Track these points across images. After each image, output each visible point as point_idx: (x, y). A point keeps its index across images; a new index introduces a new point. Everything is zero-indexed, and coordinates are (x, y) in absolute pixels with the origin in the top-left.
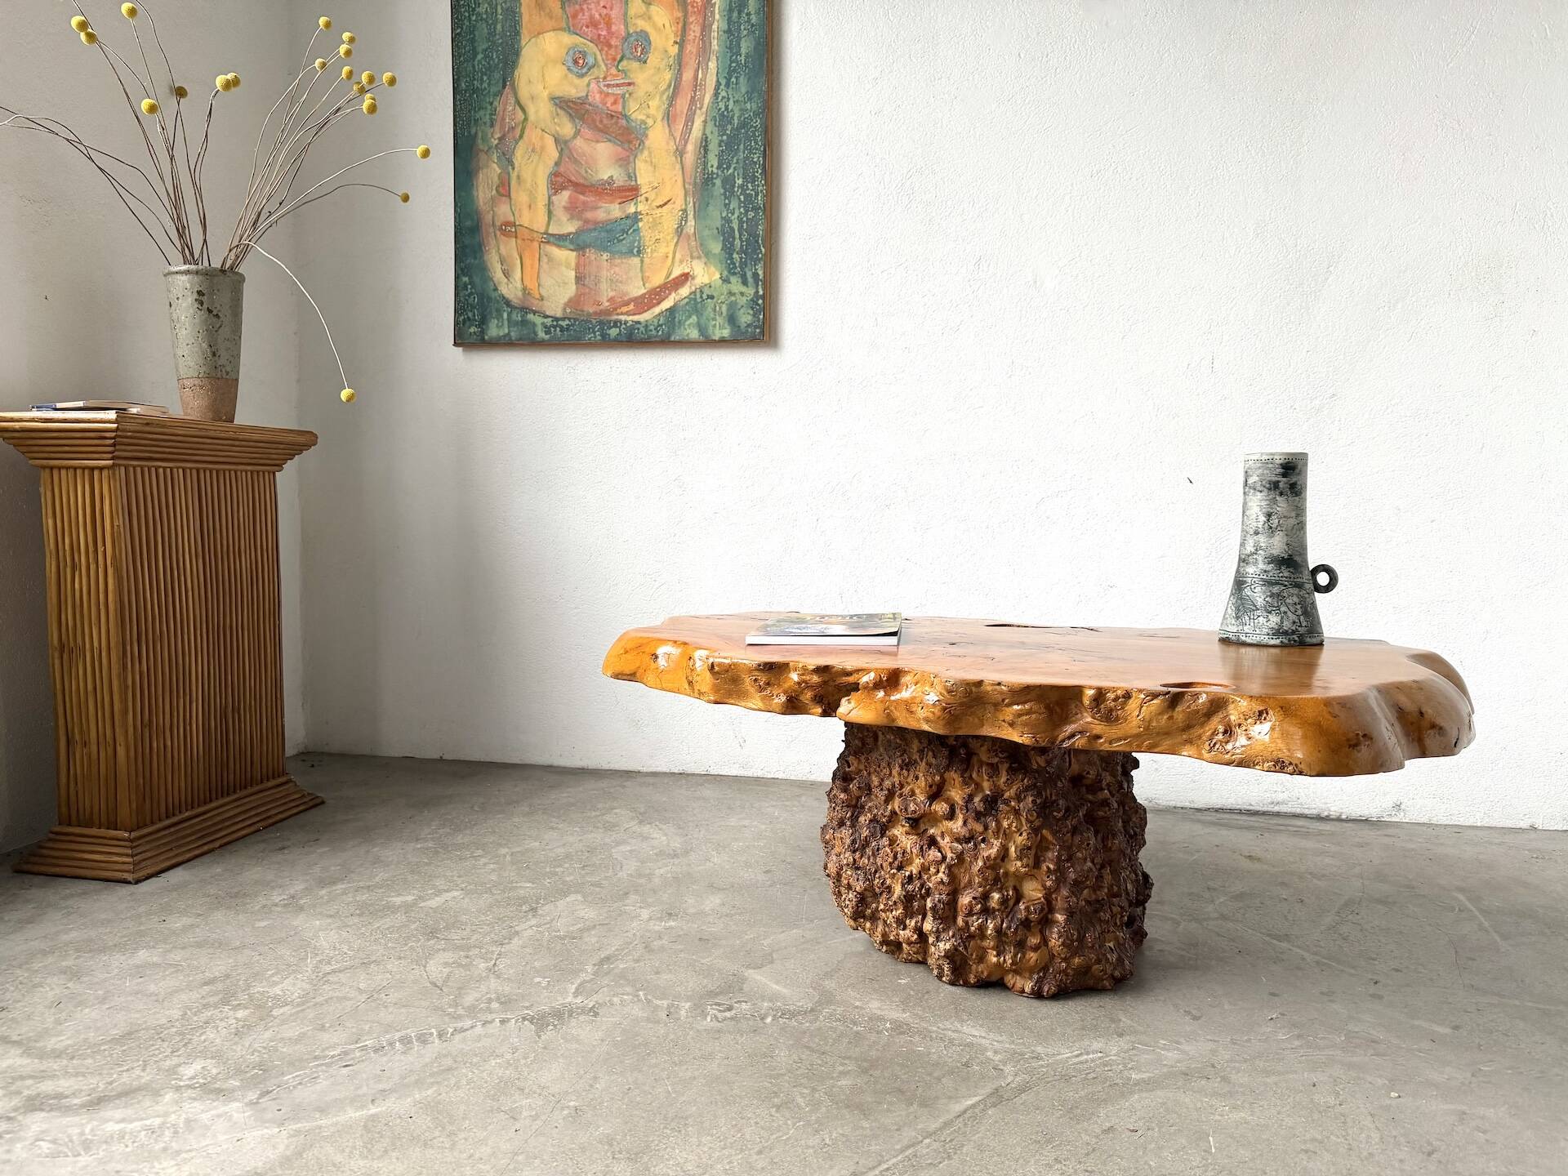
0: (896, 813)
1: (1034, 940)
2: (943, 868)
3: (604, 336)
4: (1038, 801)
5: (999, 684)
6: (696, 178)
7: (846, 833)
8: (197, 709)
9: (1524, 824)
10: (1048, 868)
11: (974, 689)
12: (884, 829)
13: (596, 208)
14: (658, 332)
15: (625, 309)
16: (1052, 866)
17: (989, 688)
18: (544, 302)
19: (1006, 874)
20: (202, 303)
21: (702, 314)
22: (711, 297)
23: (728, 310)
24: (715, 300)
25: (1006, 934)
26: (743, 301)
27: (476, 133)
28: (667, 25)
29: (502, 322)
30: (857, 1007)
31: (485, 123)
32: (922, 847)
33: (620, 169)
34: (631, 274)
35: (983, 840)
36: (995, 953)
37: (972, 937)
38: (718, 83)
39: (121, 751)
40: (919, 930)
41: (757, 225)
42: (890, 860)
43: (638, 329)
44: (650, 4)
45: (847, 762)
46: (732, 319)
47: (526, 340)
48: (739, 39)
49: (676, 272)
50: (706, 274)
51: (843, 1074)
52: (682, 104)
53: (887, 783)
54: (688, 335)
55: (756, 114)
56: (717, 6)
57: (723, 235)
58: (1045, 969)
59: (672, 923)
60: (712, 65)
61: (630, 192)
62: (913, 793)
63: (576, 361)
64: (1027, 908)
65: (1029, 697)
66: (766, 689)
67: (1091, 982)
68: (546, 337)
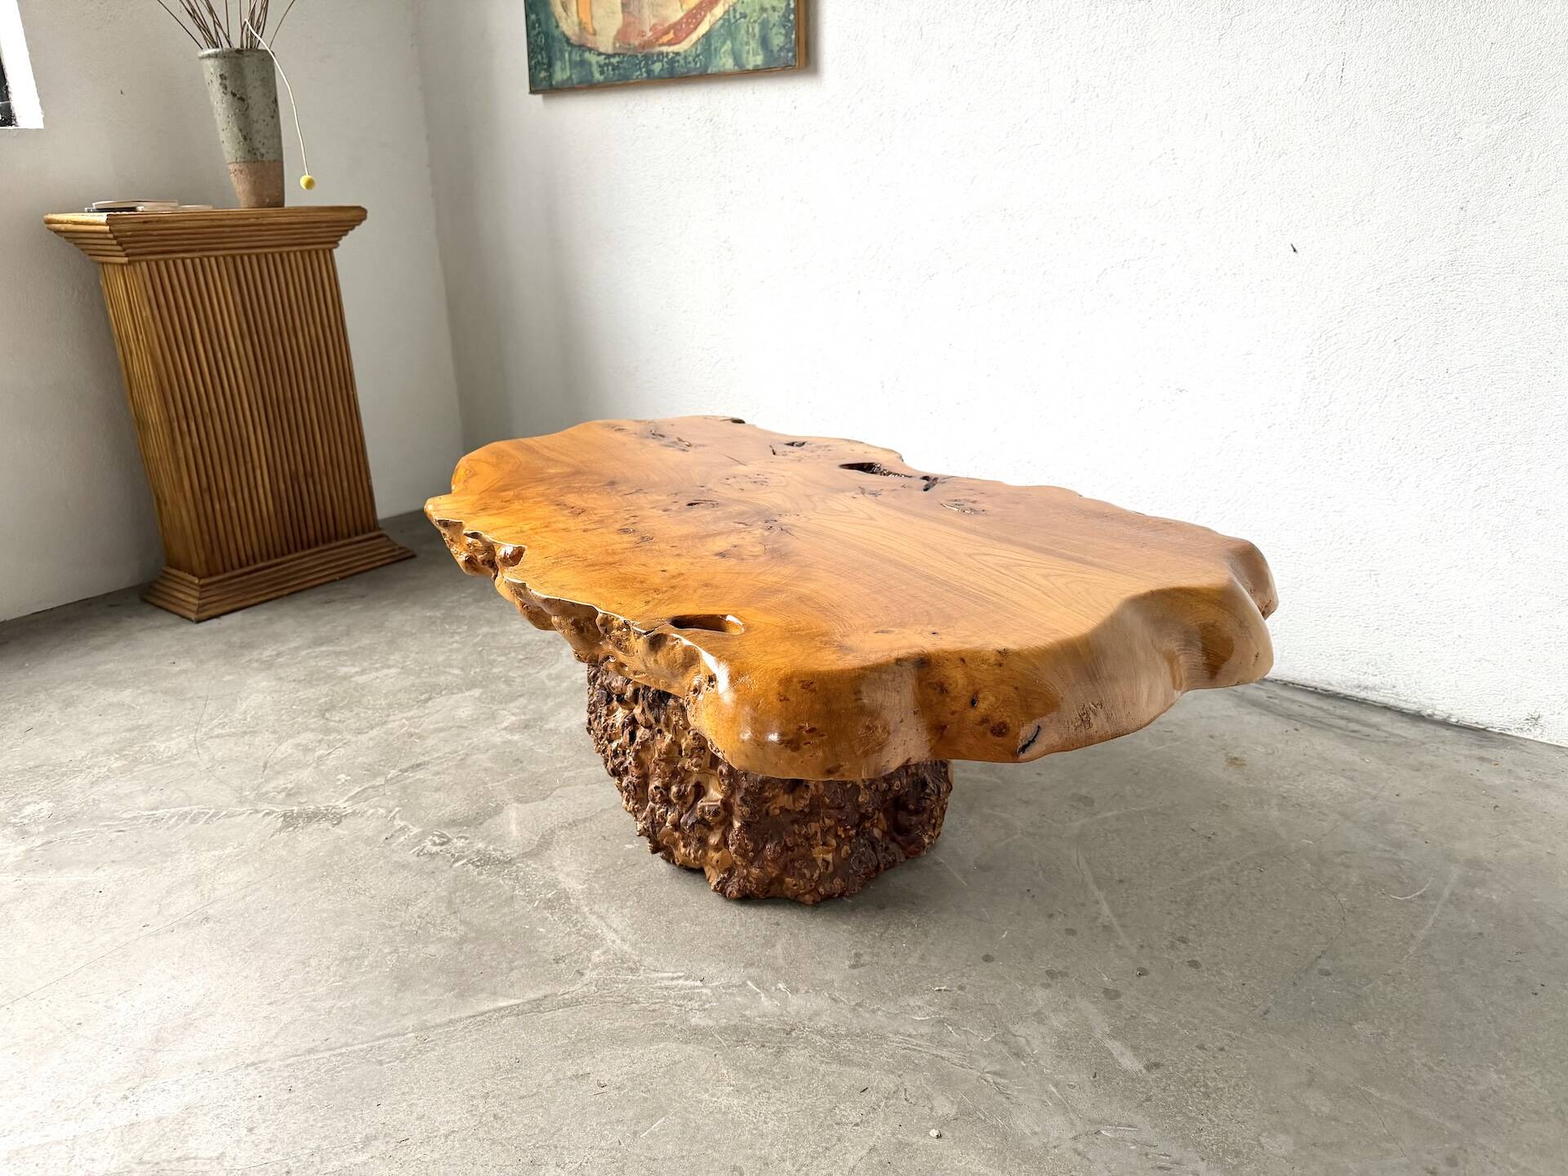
1: (717, 842)
2: (633, 751)
3: (649, 72)
14: (696, 64)
15: (666, 39)
16: (724, 771)
18: (597, 37)
19: (682, 769)
21: (736, 39)
22: (744, 16)
23: (761, 30)
24: (748, 19)
26: (775, 17)
29: (565, 64)
30: (550, 868)
35: (661, 733)
36: (682, 844)
43: (678, 62)
46: (764, 42)
47: (585, 85)
51: (440, 940)
54: (724, 64)
58: (727, 871)
59: (516, 737)
63: (633, 103)
64: (705, 810)
67: (786, 895)
68: (601, 78)
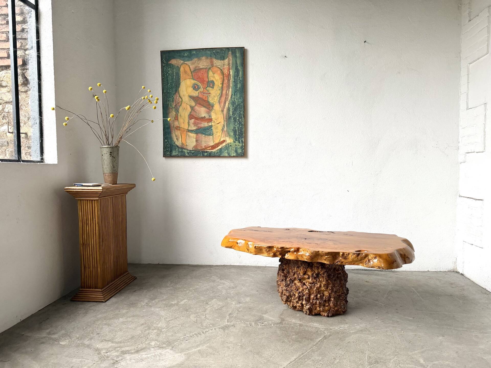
0: (296, 278)
1: (327, 304)
2: (307, 290)
3: (203, 155)
4: (328, 274)
5: (323, 252)
6: (227, 117)
7: (284, 282)
8: (112, 257)
9: (426, 270)
10: (330, 289)
11: (317, 253)
12: (293, 281)
13: (201, 124)
14: (217, 154)
15: (209, 149)
16: (330, 288)
17: (321, 253)
18: (187, 147)
19: (321, 290)
20: (111, 155)
21: (228, 150)
22: (231, 146)
23: (235, 149)
24: (232, 147)
25: (321, 303)
26: (239, 147)
27: (169, 104)
28: (219, 79)
29: (176, 151)
30: (290, 321)
31: (171, 101)
32: (302, 286)
33: (207, 114)
34: (210, 140)
35: (316, 283)
36: (319, 308)
37: (314, 304)
38: (232, 94)
39: (99, 269)
40: (302, 304)
41: (242, 129)
42: (295, 288)
43: (212, 153)
44: (214, 74)
45: (283, 266)
46: (236, 151)
47: (182, 156)
48: (237, 84)
49: (222, 140)
50: (229, 140)
51: (293, 335)
52: (223, 99)
53: (294, 271)
54: (225, 155)
55: (242, 102)
56: (231, 76)
57: (234, 131)
58: (329, 310)
59: (241, 305)
60: (230, 90)
61: (210, 120)
62: (300, 273)
63: (195, 161)
64: (326, 298)
65: (329, 254)
66: (268, 252)
67: (339, 313)
68: (188, 155)
